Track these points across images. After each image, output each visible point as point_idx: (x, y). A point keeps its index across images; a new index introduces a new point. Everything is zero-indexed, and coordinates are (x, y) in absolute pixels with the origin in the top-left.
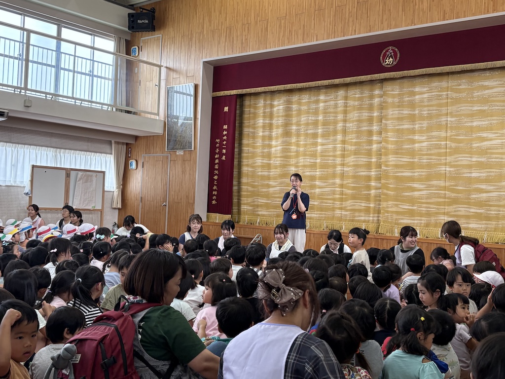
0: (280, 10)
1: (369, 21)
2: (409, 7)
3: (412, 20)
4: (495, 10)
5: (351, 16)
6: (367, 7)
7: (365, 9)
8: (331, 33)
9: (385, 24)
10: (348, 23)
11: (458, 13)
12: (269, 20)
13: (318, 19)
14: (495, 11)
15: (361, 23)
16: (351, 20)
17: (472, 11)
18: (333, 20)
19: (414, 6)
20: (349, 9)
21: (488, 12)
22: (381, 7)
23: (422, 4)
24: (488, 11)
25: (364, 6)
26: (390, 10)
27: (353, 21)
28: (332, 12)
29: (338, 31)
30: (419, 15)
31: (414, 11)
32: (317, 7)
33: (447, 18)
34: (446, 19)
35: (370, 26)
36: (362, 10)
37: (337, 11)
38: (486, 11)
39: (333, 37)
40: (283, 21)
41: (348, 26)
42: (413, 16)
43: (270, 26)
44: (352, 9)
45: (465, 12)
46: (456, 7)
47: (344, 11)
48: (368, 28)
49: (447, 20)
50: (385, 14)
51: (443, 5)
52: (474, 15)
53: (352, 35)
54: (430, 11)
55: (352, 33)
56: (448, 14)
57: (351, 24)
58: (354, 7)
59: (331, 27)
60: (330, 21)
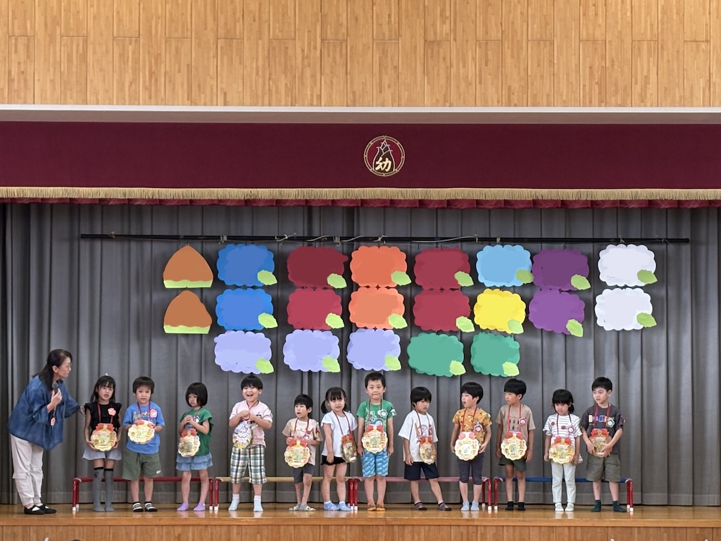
0: (120, 20)
1: (352, 82)
2: (436, 68)
3: (445, 95)
4: (602, 102)
5: (309, 66)
6: (344, 52)
7: (341, 56)
8: (260, 93)
9: (388, 94)
10: (302, 78)
11: (535, 96)
12: (91, 38)
13: (225, 57)
14: (603, 104)
15: (332, 82)
16: (308, 73)
17: (562, 95)
18: (264, 66)
19: (447, 68)
20: (303, 50)
21: (591, 104)
22: (376, 59)
23: (464, 66)
24: (591, 102)
25: (338, 49)
26: (396, 68)
27: (313, 76)
28: (260, 48)
29: (277, 91)
30: (458, 87)
31: (448, 78)
32: (221, 32)
33: (516, 102)
34: (512, 104)
35: (354, 93)
36: (335, 58)
37: (274, 48)
38: (588, 102)
39: (266, 102)
40: (130, 48)
41: (303, 84)
42: (447, 89)
43: (95, 52)
44: (309, 49)
45: (548, 95)
46: (532, 84)
47: (290, 52)
48: (350, 96)
49: (516, 105)
50: (387, 74)
51: (506, 76)
52: (565, 104)
53: (312, 105)
54: (480, 83)
55: (312, 100)
56: (516, 95)
57: (308, 82)
58: (315, 48)
59: (260, 80)
60: (257, 68)
